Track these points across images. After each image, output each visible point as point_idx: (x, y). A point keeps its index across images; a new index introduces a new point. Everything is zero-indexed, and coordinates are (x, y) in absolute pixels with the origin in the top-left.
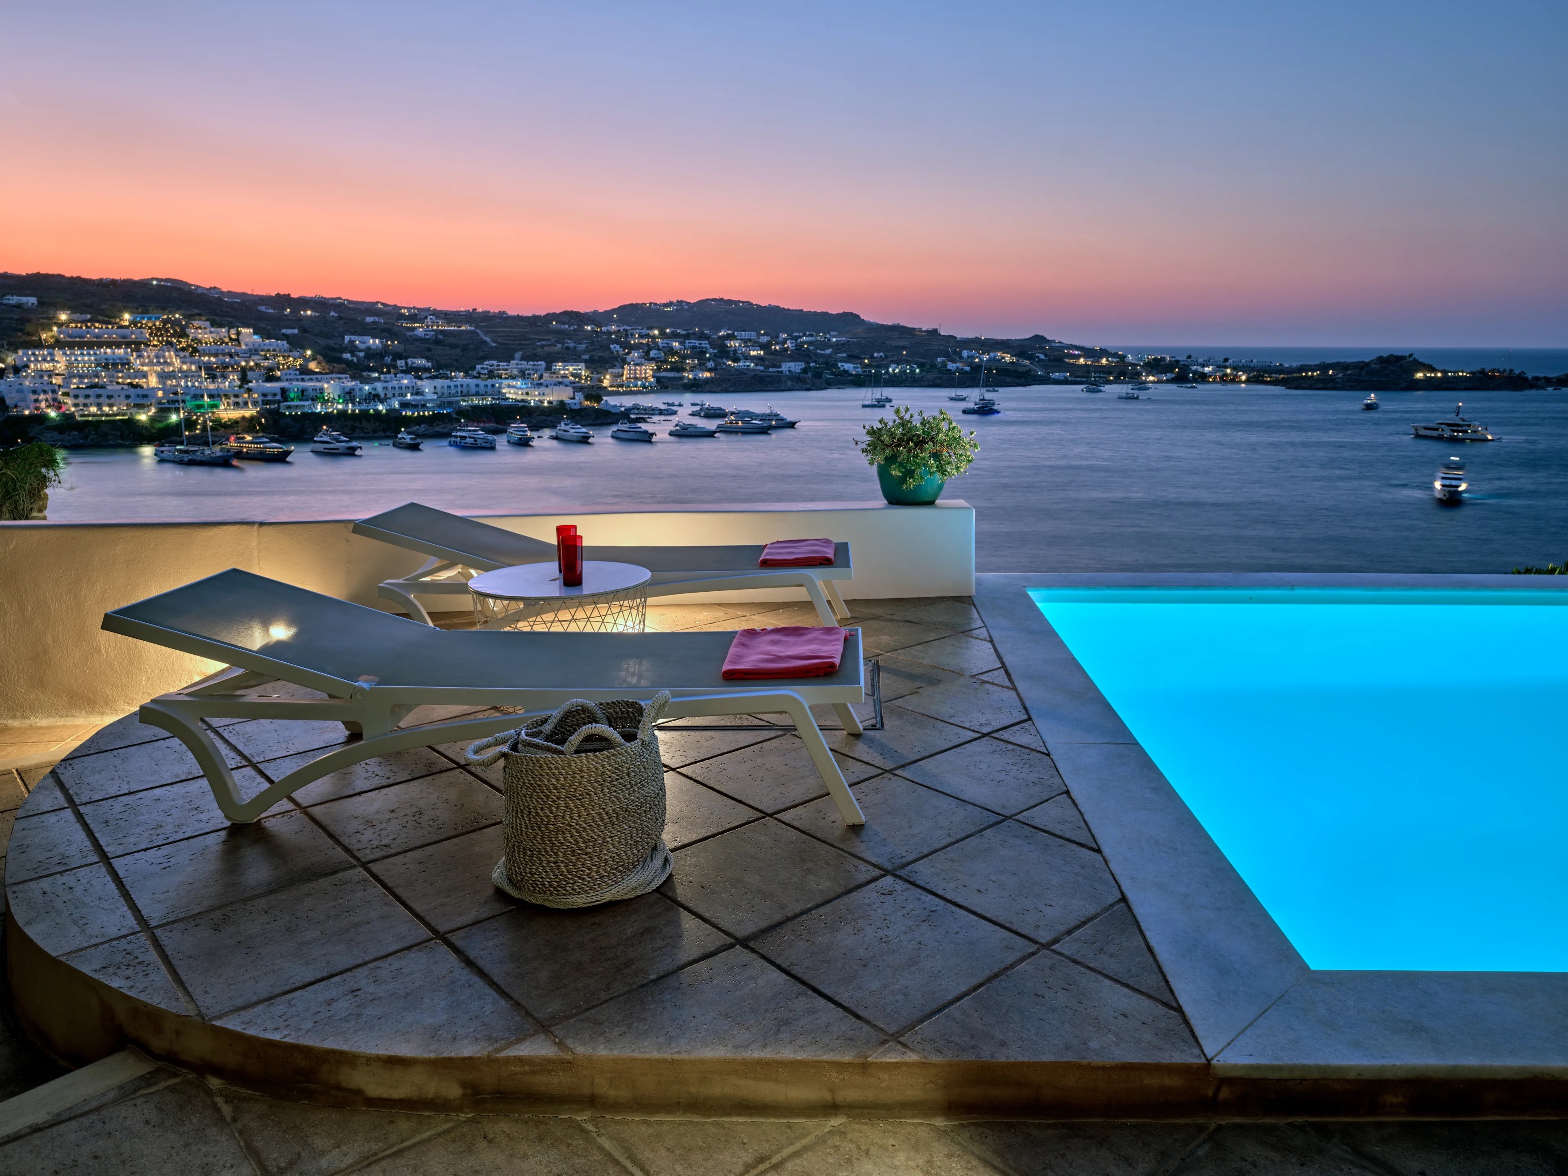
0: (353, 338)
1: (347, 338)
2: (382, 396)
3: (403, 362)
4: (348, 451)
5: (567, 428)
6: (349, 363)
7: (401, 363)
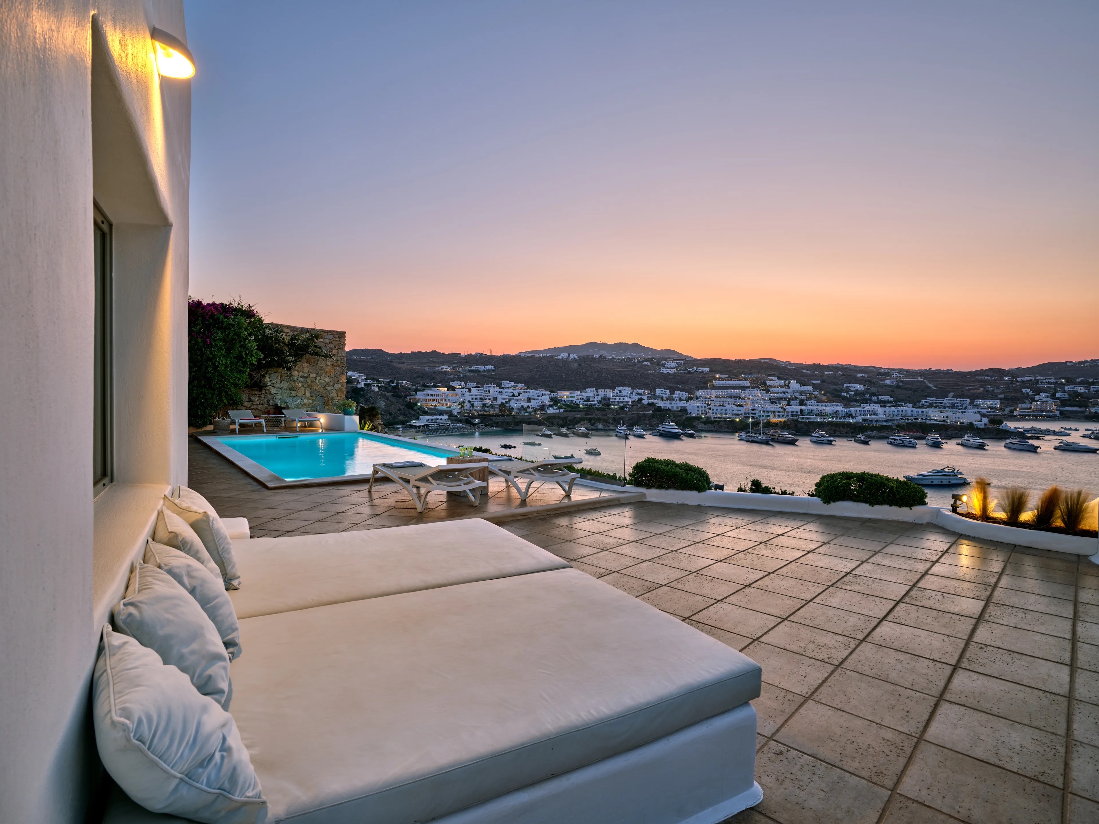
0: (849, 385)
1: (845, 385)
2: (854, 415)
3: (876, 397)
4: (827, 442)
5: (969, 439)
6: (844, 398)
7: (874, 398)
